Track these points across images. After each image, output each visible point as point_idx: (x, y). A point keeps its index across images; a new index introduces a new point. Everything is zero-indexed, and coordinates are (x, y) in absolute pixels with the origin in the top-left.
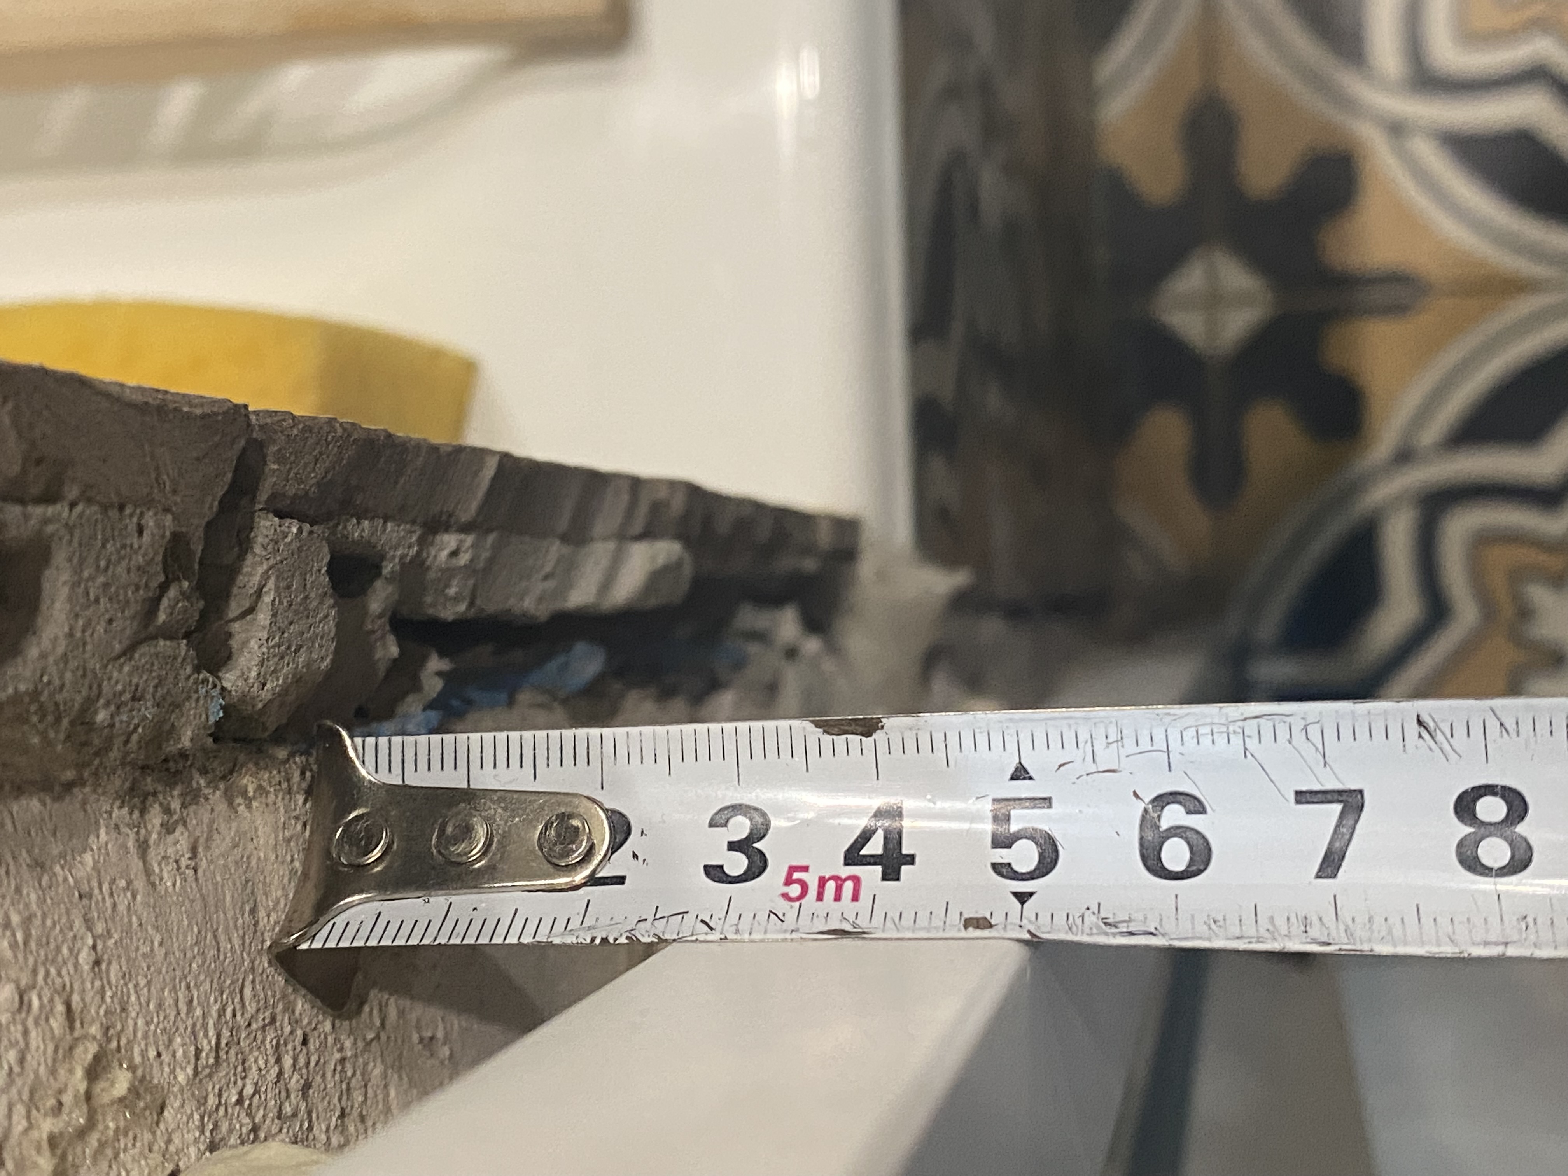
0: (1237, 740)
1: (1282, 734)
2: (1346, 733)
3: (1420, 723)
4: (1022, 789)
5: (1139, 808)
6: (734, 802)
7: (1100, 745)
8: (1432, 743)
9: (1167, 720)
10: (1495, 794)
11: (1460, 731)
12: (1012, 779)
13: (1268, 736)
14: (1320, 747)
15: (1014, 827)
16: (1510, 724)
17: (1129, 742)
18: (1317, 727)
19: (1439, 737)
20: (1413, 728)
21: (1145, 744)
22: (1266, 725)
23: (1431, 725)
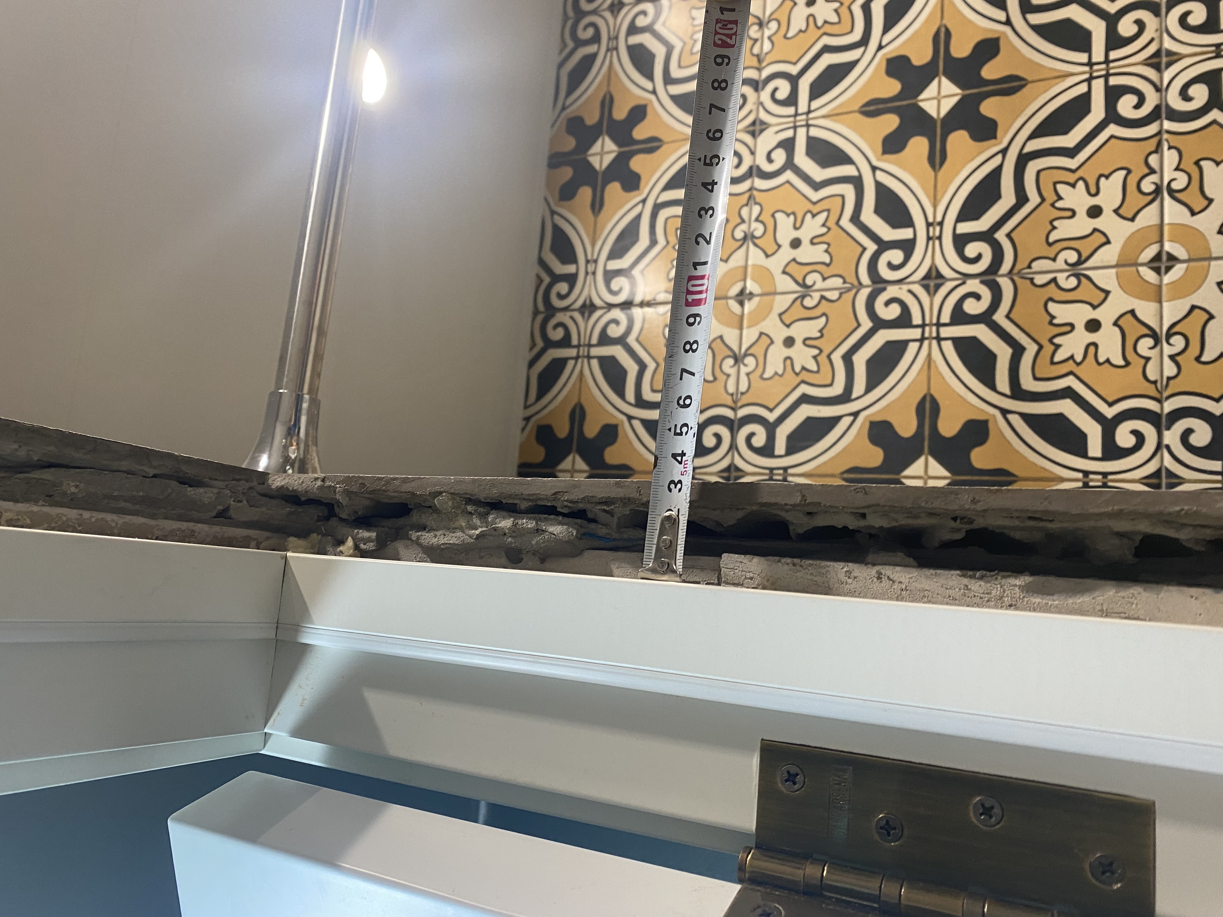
5: (679, 408)
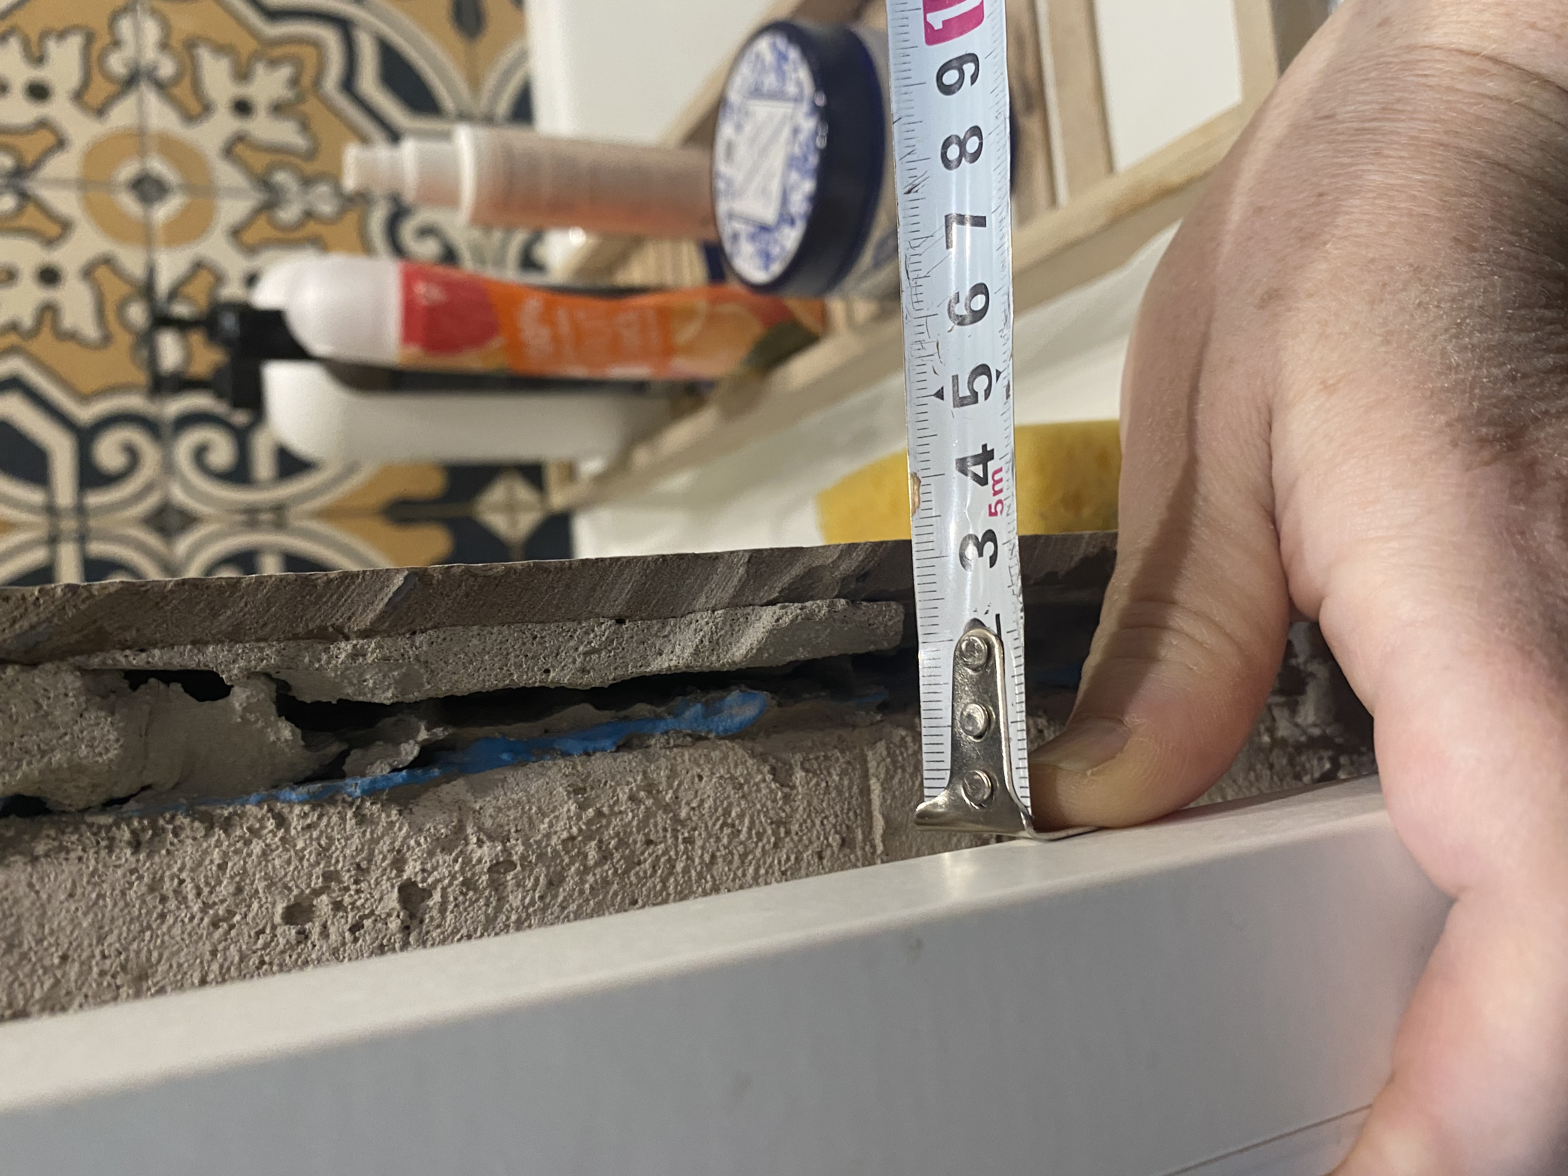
0: (920, 282)
1: (916, 259)
2: (915, 227)
3: (909, 192)
4: (948, 393)
6: (958, 558)
7: (923, 353)
8: (920, 186)
9: (909, 317)
10: (946, 153)
11: (913, 173)
12: (942, 398)
13: (917, 266)
14: (921, 240)
15: (968, 393)
16: (910, 150)
17: (921, 337)
18: (912, 242)
19: (916, 182)
20: (912, 196)
21: (921, 329)
22: (911, 268)
23: (910, 187)
